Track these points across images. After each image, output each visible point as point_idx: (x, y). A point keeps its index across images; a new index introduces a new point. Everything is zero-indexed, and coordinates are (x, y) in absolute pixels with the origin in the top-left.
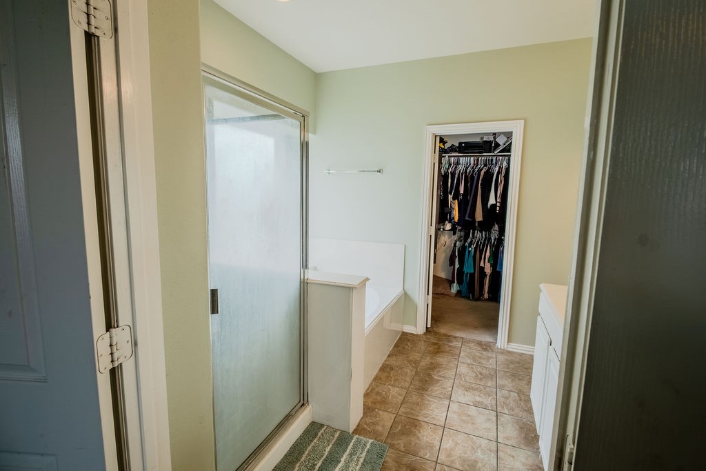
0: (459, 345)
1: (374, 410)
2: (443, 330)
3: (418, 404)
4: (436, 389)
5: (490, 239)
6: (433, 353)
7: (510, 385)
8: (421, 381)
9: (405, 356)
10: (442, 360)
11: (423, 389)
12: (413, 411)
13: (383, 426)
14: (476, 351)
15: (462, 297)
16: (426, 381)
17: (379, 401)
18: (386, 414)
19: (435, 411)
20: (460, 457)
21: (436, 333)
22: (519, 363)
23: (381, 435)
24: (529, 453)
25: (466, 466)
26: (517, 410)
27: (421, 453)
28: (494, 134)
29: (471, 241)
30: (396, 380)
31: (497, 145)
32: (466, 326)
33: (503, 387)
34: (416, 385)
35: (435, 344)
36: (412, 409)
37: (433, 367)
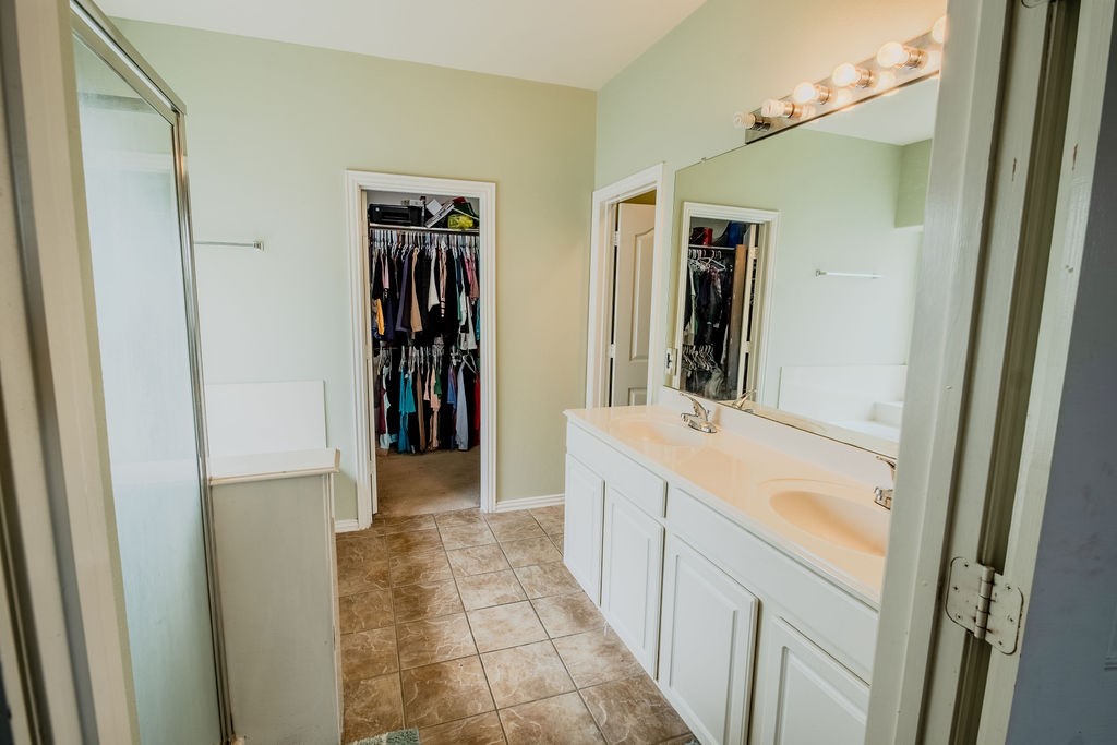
0: (432, 526)
1: (357, 684)
2: (399, 511)
3: (423, 640)
4: (436, 605)
5: (431, 358)
6: (402, 551)
7: (525, 558)
8: (407, 601)
9: (362, 572)
10: (421, 556)
11: (418, 613)
12: (421, 654)
13: (390, 702)
14: (459, 526)
15: (401, 453)
16: (416, 599)
17: (358, 666)
18: (382, 680)
19: (454, 637)
20: (520, 685)
21: (389, 520)
22: (519, 525)
23: (394, 717)
24: (589, 634)
25: (533, 692)
26: (549, 587)
27: (470, 710)
28: (423, 198)
29: (406, 364)
30: (368, 618)
31: (429, 215)
32: (427, 496)
33: (518, 564)
34: (404, 612)
35: (398, 536)
36: (419, 652)
37: (414, 573)
